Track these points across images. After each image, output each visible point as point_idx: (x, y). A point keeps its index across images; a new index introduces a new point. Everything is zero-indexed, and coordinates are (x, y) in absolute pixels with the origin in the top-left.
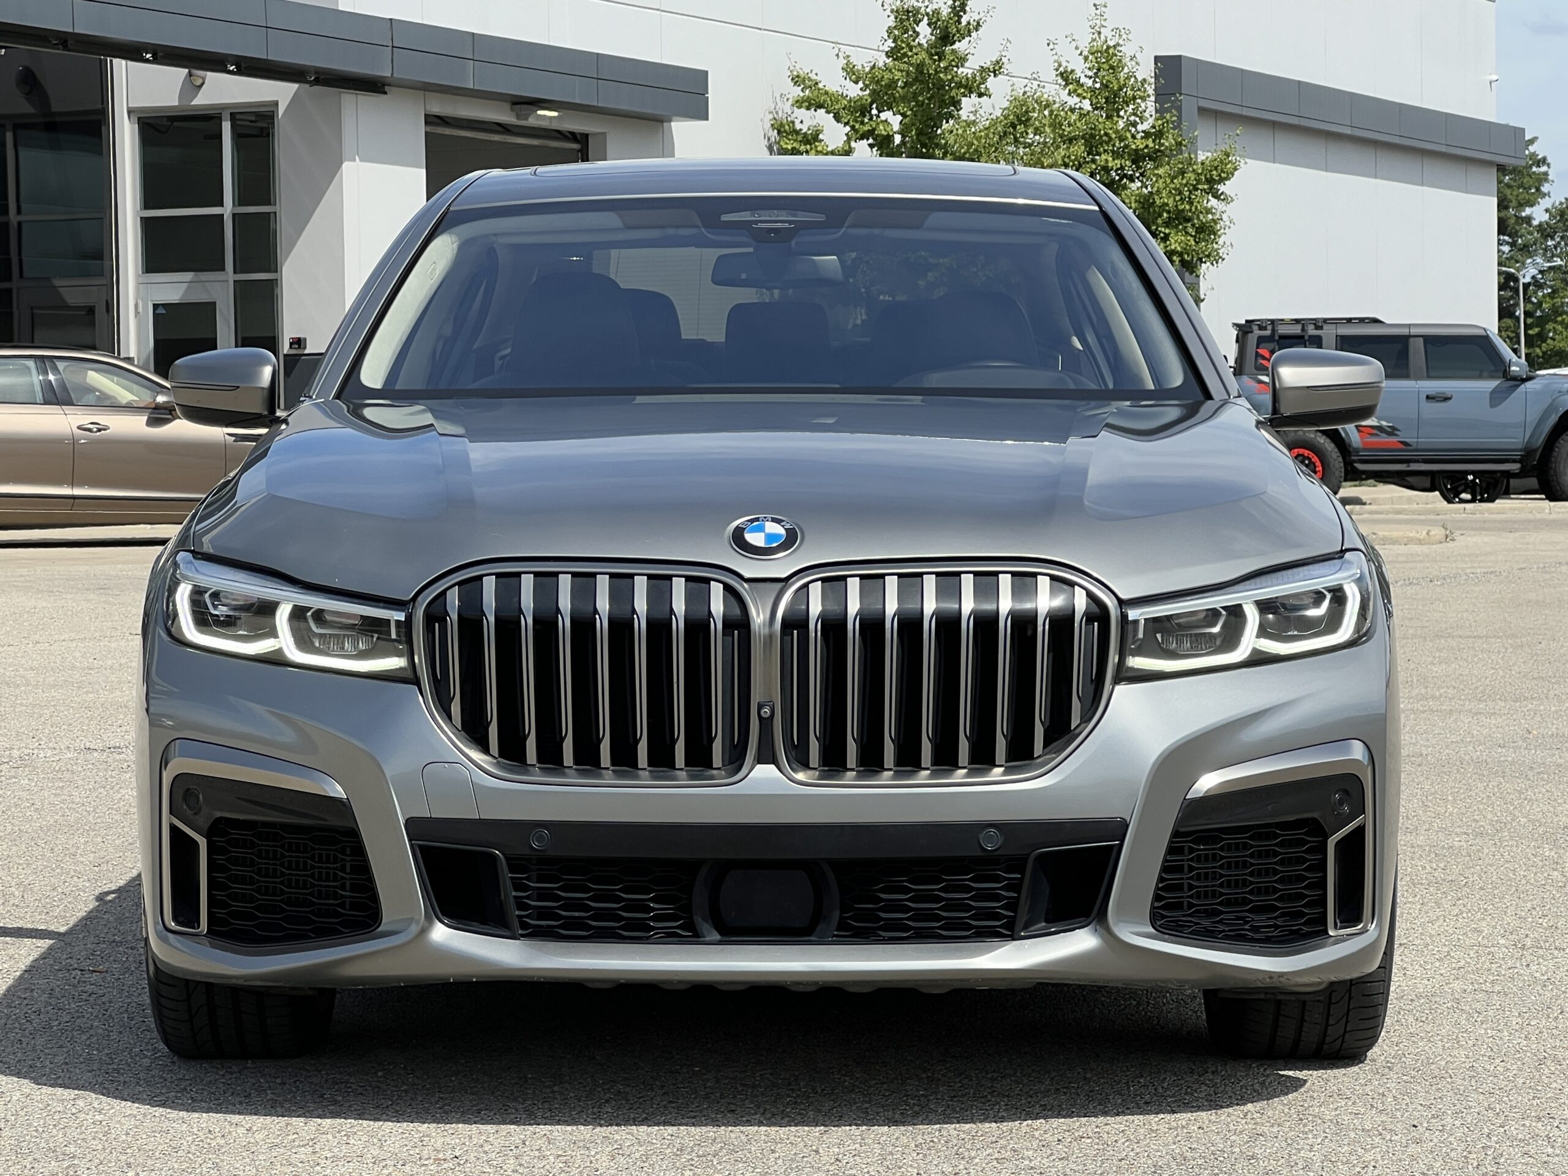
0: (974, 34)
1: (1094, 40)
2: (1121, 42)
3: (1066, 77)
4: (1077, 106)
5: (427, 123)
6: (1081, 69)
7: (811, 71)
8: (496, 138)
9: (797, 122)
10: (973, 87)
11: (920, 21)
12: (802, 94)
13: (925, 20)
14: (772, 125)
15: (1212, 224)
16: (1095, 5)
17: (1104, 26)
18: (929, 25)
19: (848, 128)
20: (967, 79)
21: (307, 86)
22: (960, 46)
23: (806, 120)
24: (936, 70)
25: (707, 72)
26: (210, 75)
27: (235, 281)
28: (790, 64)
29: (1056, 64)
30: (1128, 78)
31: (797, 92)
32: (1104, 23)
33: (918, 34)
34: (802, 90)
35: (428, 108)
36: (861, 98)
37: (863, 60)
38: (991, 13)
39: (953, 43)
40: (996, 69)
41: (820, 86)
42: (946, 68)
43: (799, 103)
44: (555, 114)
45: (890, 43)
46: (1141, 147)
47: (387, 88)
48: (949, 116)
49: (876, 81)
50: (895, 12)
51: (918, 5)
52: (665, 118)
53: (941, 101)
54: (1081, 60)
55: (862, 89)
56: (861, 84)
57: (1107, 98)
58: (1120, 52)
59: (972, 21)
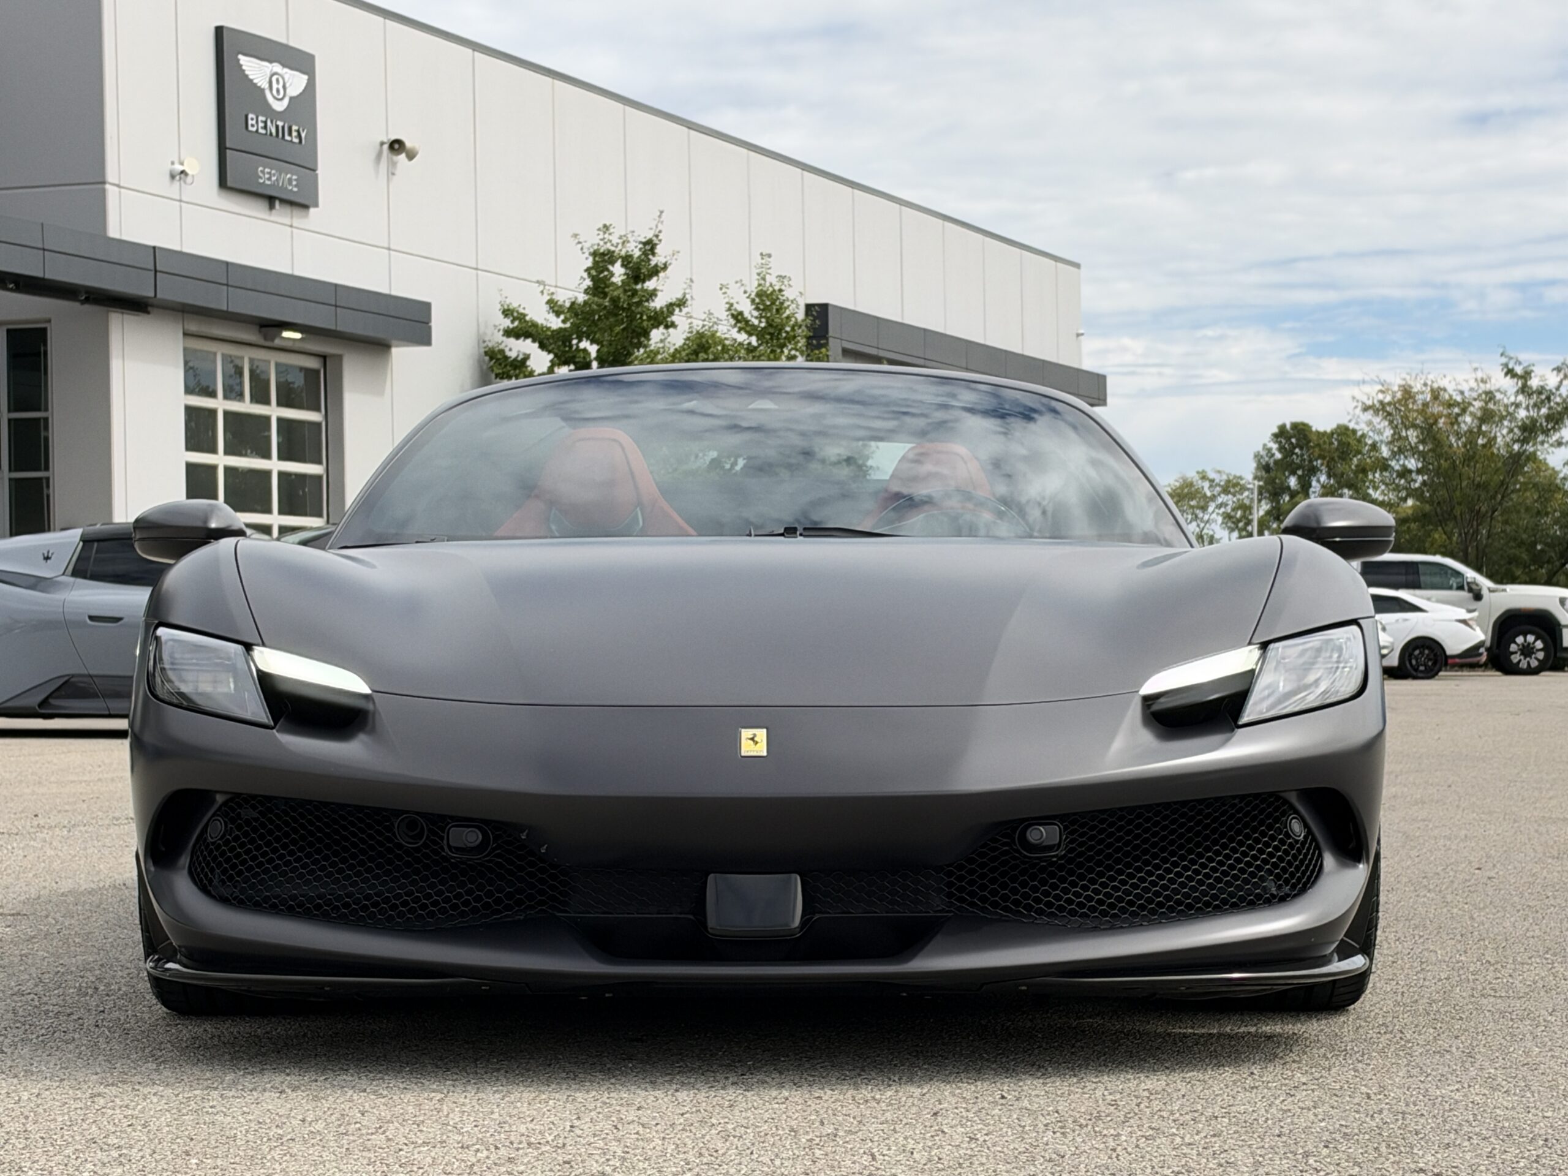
0: (661, 275)
1: (760, 285)
2: (783, 287)
3: (736, 316)
4: (746, 342)
5: (185, 340)
6: (747, 309)
9: (507, 350)
10: (662, 319)
11: (616, 262)
12: (511, 326)
13: (619, 263)
14: (485, 352)
16: (762, 254)
17: (770, 274)
18: (623, 265)
19: (551, 356)
20: (656, 313)
21: (77, 305)
22: (650, 285)
23: (517, 347)
24: (629, 304)
25: (428, 305)
27: (10, 479)
28: (500, 299)
29: (727, 306)
30: (788, 318)
31: (507, 323)
32: (769, 271)
33: (612, 274)
34: (512, 323)
35: (184, 328)
36: (561, 329)
37: (564, 298)
38: (676, 257)
39: (644, 281)
40: (681, 303)
41: (528, 318)
42: (638, 303)
43: (508, 333)
44: (298, 336)
45: (588, 283)
47: (150, 309)
48: (639, 345)
49: (576, 315)
50: (594, 254)
51: (612, 248)
52: (394, 342)
53: (634, 331)
54: (748, 301)
55: (564, 322)
56: (562, 317)
57: (771, 334)
58: (783, 296)
59: (659, 264)
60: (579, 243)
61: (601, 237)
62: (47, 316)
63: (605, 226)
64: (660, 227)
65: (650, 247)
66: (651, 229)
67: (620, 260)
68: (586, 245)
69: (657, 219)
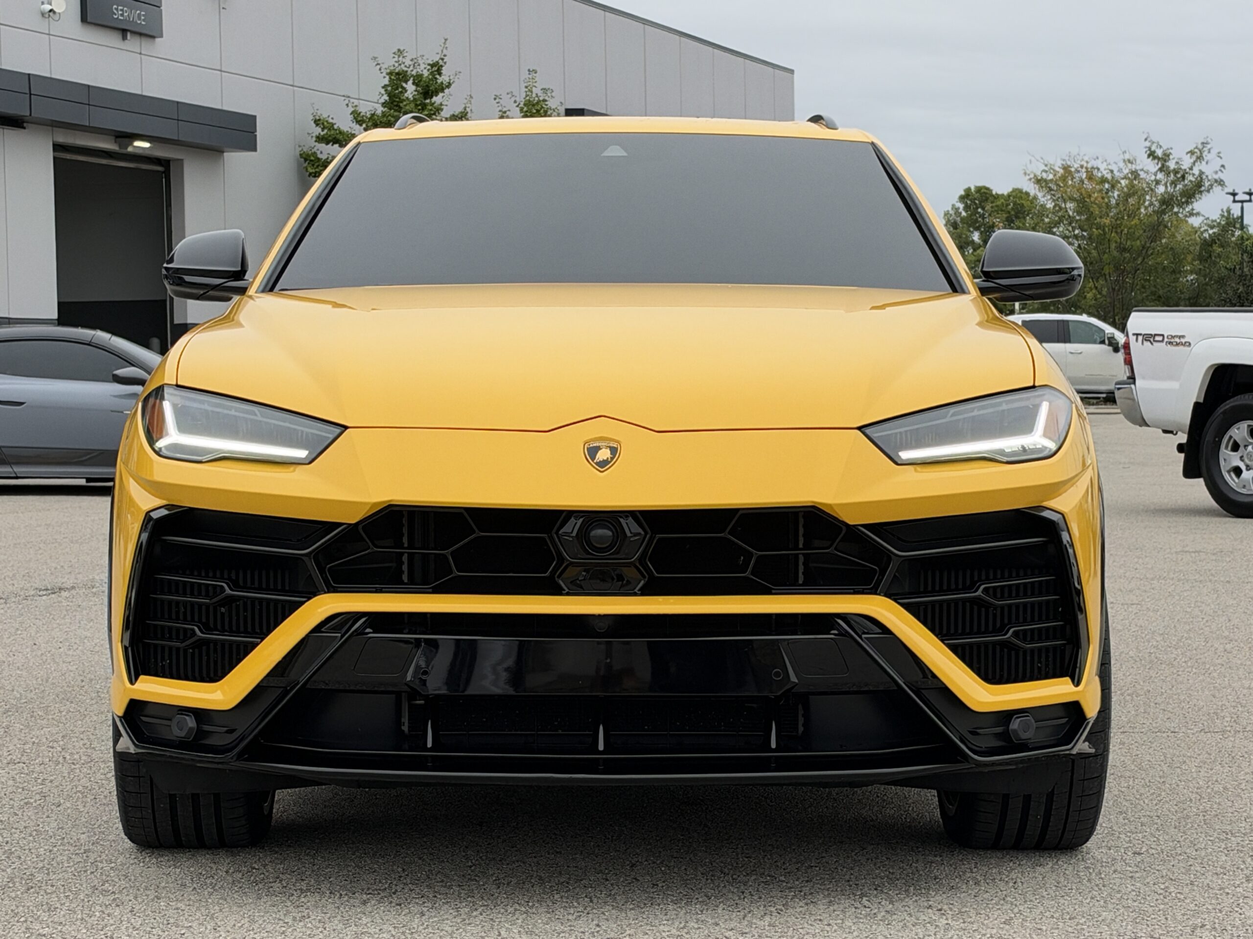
0: (446, 91)
1: (527, 96)
2: (547, 98)
5: (55, 150)
7: (329, 116)
8: (104, 161)
9: (318, 152)
11: (409, 80)
12: (322, 133)
13: (410, 82)
14: (301, 155)
16: (529, 70)
17: (535, 87)
18: (413, 83)
22: (437, 100)
23: (325, 150)
25: (254, 117)
28: (312, 111)
31: (318, 131)
32: (535, 84)
33: (405, 91)
34: (323, 131)
35: (55, 140)
37: (365, 109)
38: (458, 76)
39: (432, 97)
40: (463, 116)
43: (320, 139)
44: (146, 145)
45: (386, 97)
47: (25, 125)
50: (390, 74)
51: (405, 69)
52: (225, 149)
54: (518, 109)
56: (364, 126)
58: (547, 105)
59: (444, 83)
60: (378, 64)
61: (396, 59)
63: (399, 50)
64: (445, 52)
65: (437, 68)
66: (438, 53)
67: (412, 79)
68: (384, 66)
69: (443, 45)
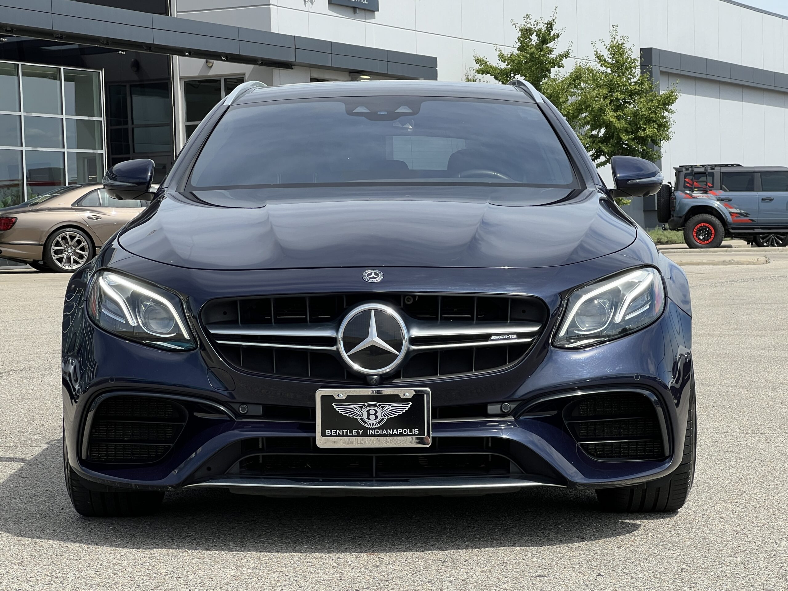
0: (556, 40)
1: (612, 41)
2: (624, 42)
3: (600, 58)
4: (605, 71)
6: (606, 54)
7: (484, 57)
10: (556, 63)
11: (533, 33)
12: (480, 67)
15: (665, 123)
16: (613, 26)
18: (536, 36)
19: (500, 82)
20: (553, 60)
21: (257, 66)
22: (550, 45)
23: (482, 79)
24: (539, 56)
25: (437, 58)
26: (215, 62)
28: (474, 54)
29: (595, 52)
30: (628, 58)
31: (477, 66)
32: (617, 34)
33: (531, 40)
35: (312, 76)
36: (506, 69)
37: (507, 52)
38: (564, 30)
39: (548, 43)
40: (566, 55)
41: (488, 63)
42: (544, 55)
43: (478, 72)
44: (368, 77)
45: (519, 44)
46: (633, 89)
47: (293, 67)
48: (545, 76)
49: (513, 62)
50: (521, 30)
51: (530, 26)
53: (542, 69)
54: (607, 51)
55: (507, 65)
56: (506, 63)
57: (618, 67)
58: (624, 46)
59: (555, 34)
60: (514, 24)
61: (526, 21)
62: (243, 72)
63: (527, 15)
64: (555, 15)
65: (550, 26)
66: (551, 16)
67: (535, 33)
68: (518, 25)
69: (554, 11)
